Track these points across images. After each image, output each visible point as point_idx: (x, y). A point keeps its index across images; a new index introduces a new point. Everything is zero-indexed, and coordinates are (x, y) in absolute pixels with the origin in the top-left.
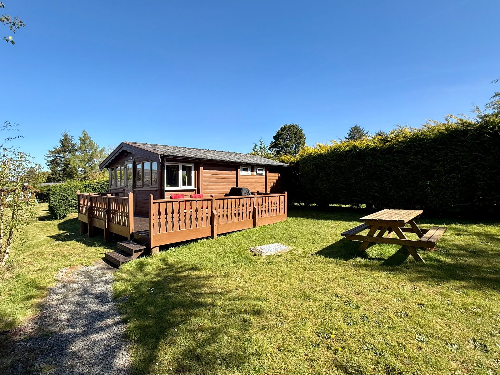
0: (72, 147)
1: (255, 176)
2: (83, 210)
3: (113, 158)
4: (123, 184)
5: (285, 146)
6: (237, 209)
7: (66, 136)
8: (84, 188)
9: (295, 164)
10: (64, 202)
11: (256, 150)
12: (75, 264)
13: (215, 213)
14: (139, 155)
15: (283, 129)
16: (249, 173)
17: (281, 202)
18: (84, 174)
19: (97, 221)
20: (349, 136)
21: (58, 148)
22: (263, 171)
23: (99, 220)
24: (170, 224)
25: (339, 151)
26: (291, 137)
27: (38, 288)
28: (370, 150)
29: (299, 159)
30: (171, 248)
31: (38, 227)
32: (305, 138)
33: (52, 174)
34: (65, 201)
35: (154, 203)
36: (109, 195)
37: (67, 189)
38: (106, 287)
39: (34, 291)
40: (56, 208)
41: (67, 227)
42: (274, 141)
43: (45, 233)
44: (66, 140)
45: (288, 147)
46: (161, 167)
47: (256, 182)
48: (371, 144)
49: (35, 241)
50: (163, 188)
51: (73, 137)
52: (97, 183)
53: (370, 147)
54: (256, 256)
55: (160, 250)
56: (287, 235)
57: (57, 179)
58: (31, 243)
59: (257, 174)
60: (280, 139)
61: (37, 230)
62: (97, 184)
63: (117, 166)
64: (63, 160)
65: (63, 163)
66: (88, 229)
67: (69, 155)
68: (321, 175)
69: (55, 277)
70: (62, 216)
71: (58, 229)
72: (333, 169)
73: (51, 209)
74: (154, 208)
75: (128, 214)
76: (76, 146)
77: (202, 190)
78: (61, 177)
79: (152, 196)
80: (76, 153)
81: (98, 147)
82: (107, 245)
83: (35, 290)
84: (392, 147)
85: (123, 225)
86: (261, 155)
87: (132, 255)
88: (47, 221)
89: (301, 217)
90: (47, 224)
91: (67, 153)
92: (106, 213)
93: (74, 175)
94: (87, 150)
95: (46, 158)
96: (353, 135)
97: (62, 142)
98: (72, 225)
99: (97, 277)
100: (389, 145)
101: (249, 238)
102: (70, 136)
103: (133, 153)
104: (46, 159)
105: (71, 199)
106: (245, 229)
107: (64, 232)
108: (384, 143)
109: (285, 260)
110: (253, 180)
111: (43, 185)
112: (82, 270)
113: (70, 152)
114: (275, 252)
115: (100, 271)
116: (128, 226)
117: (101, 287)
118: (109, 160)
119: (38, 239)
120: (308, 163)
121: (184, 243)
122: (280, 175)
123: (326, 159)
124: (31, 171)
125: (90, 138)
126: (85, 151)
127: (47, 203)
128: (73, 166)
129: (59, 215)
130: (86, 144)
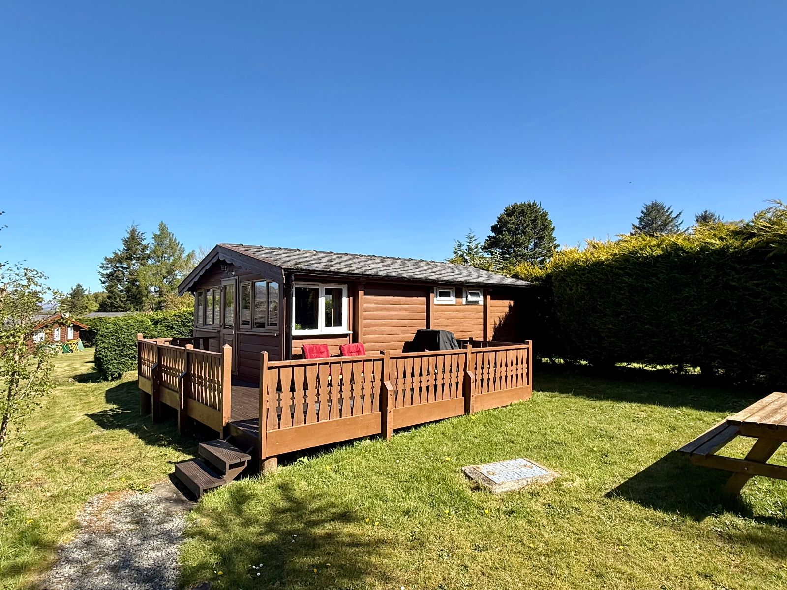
0: (141, 252)
1: (464, 305)
2: (146, 370)
3: (201, 274)
4: (217, 321)
5: (514, 243)
6: (432, 377)
7: (133, 232)
8: (153, 324)
9: (543, 281)
10: (119, 350)
11: (460, 253)
12: (117, 486)
13: (389, 386)
14: (246, 270)
15: (510, 212)
16: (452, 300)
17: (520, 362)
18: (159, 297)
19: (168, 393)
20: (640, 222)
21: (119, 253)
22: (479, 296)
23: (170, 391)
24: (299, 411)
25: (639, 257)
26: (526, 227)
27: (38, 543)
28: (711, 254)
29: (549, 271)
30: (302, 459)
31: (75, 394)
32: (553, 229)
33: (109, 298)
34: (122, 347)
35: (269, 368)
36: (190, 347)
37: (125, 327)
38: (168, 550)
39: (31, 552)
40: (106, 361)
41: (121, 396)
42: (493, 234)
43: (83, 407)
44: (133, 239)
45: (520, 246)
46: (286, 292)
47: (465, 318)
48: (714, 242)
49: (64, 424)
50: (288, 332)
51: (144, 233)
52: (176, 316)
53: (711, 248)
54: (479, 492)
55: (279, 463)
56: (540, 437)
57: (116, 306)
58: (57, 428)
59: (469, 303)
60: (505, 231)
61: (71, 401)
62: (175, 319)
63: (208, 288)
64: (126, 273)
65: (127, 278)
66: (153, 407)
67: (136, 264)
68: (600, 306)
69: (76, 518)
70: (116, 375)
71: (105, 400)
72: (627, 294)
73: (98, 361)
74: (269, 378)
75: (221, 387)
76: (148, 248)
77: (361, 335)
78: (122, 301)
79: (266, 354)
80: (147, 261)
81: (184, 251)
82: (181, 444)
83: (32, 550)
84: (763, 248)
85: (211, 406)
86: (473, 264)
87: (225, 475)
88: (91, 383)
89: (561, 392)
90: (90, 389)
91: (134, 261)
92: (182, 380)
93: (144, 299)
94: (166, 255)
95: (101, 270)
96: (649, 220)
97: (127, 242)
98: (130, 393)
99: (154, 520)
100: (756, 244)
101: (458, 441)
102: (139, 232)
103: (237, 264)
104: (99, 273)
105: (131, 345)
106: (447, 419)
107: (115, 406)
108: (743, 240)
109: (547, 507)
110: (461, 315)
111: (93, 315)
112: (130, 501)
113: (138, 259)
114: (521, 482)
115: (162, 506)
116: (220, 410)
117: (159, 549)
118: (194, 278)
119: (69, 419)
120: (572, 279)
121: (327, 448)
122: (512, 303)
123: (612, 272)
124: (78, 291)
125: (171, 235)
126: (162, 258)
127: (94, 348)
128: (142, 282)
129: (110, 373)
130: (164, 246)
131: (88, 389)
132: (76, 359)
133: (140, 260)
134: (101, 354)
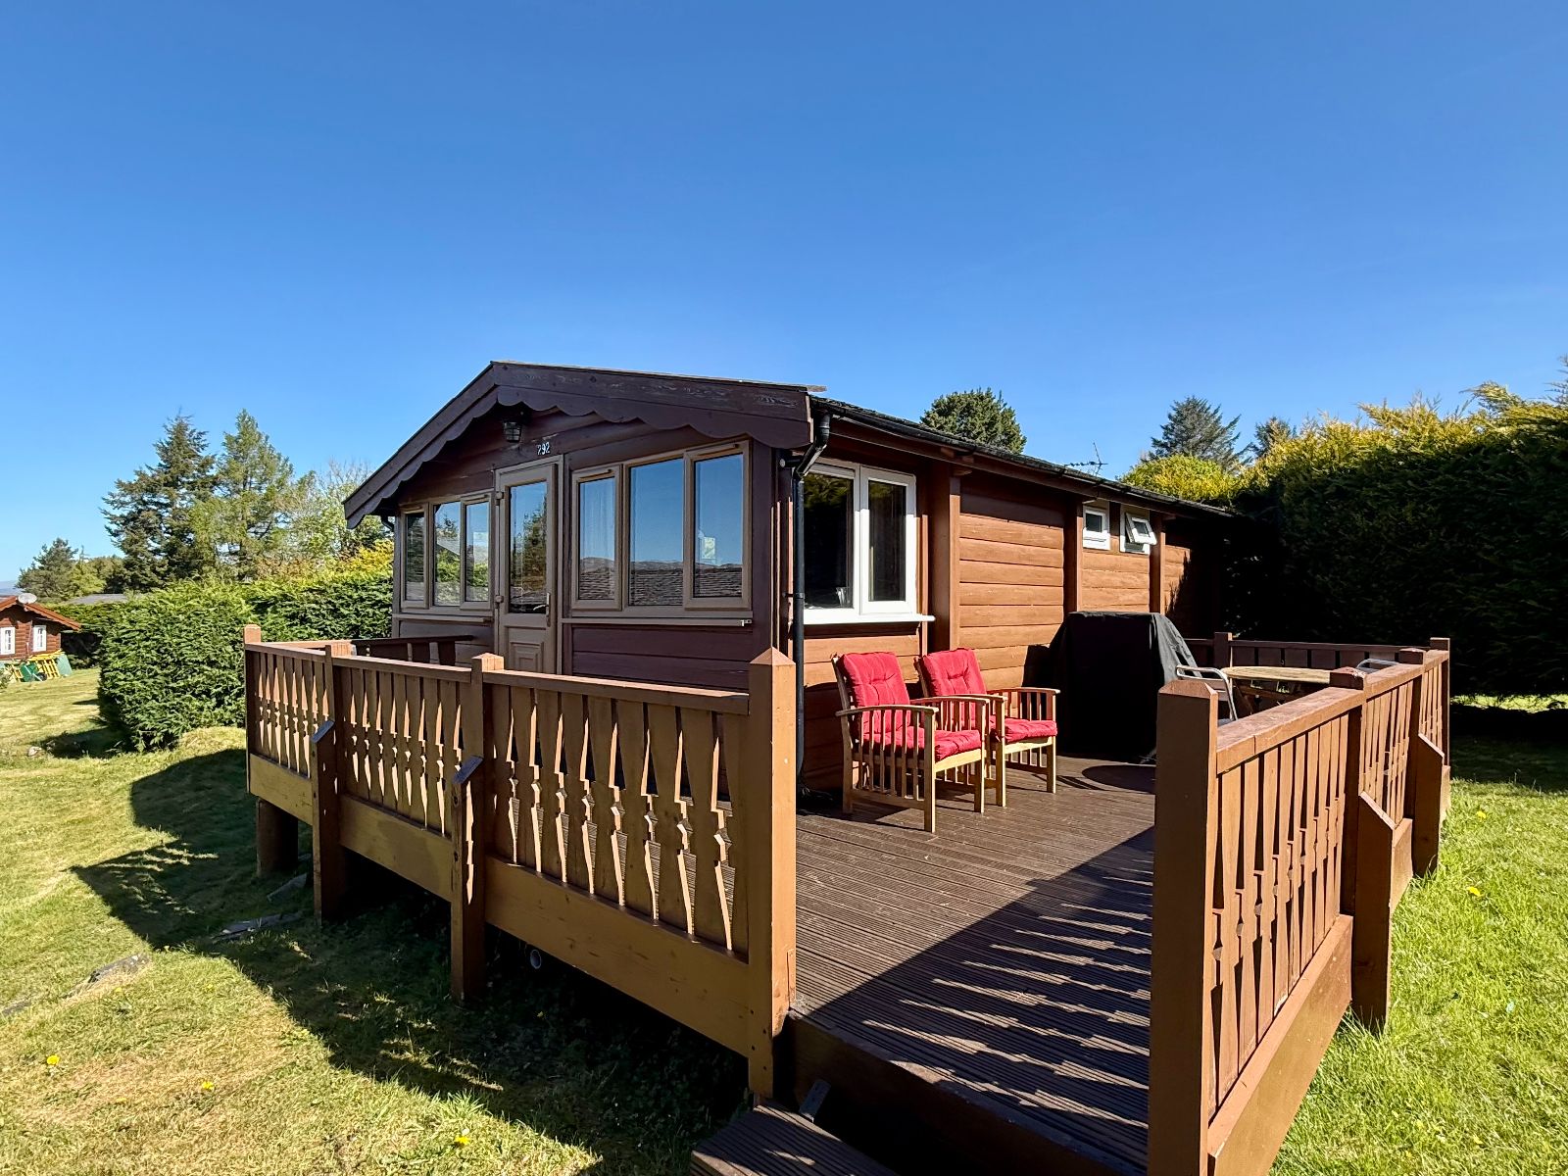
0: (199, 471)
1: (1121, 553)
7: (180, 430)
10: (166, 675)
15: (945, 409)
16: (1104, 538)
18: (240, 564)
20: (1167, 434)
21: (149, 473)
22: (1148, 532)
31: (43, 792)
32: (1023, 442)
33: (128, 565)
34: (172, 668)
40: (130, 703)
44: (180, 444)
51: (203, 433)
57: (145, 582)
59: (1129, 548)
61: (31, 818)
63: (444, 500)
64: (166, 514)
65: (168, 525)
67: (188, 497)
70: (158, 738)
73: (107, 701)
76: (214, 465)
77: (955, 625)
78: (158, 574)
80: (212, 492)
81: (291, 471)
88: (88, 758)
90: (88, 776)
91: (184, 490)
92: (469, 788)
93: (206, 567)
94: (254, 480)
95: (109, 508)
96: (1182, 431)
97: (166, 451)
98: (204, 787)
102: (194, 431)
104: (106, 513)
105: (197, 662)
107: (166, 837)
111: (91, 601)
113: (192, 486)
119: (20, 889)
124: (57, 553)
125: (264, 438)
126: (244, 486)
127: (96, 671)
128: (199, 535)
129: (141, 733)
130: (248, 461)
131: (81, 776)
132: (54, 694)
133: (196, 490)
134: (115, 686)
